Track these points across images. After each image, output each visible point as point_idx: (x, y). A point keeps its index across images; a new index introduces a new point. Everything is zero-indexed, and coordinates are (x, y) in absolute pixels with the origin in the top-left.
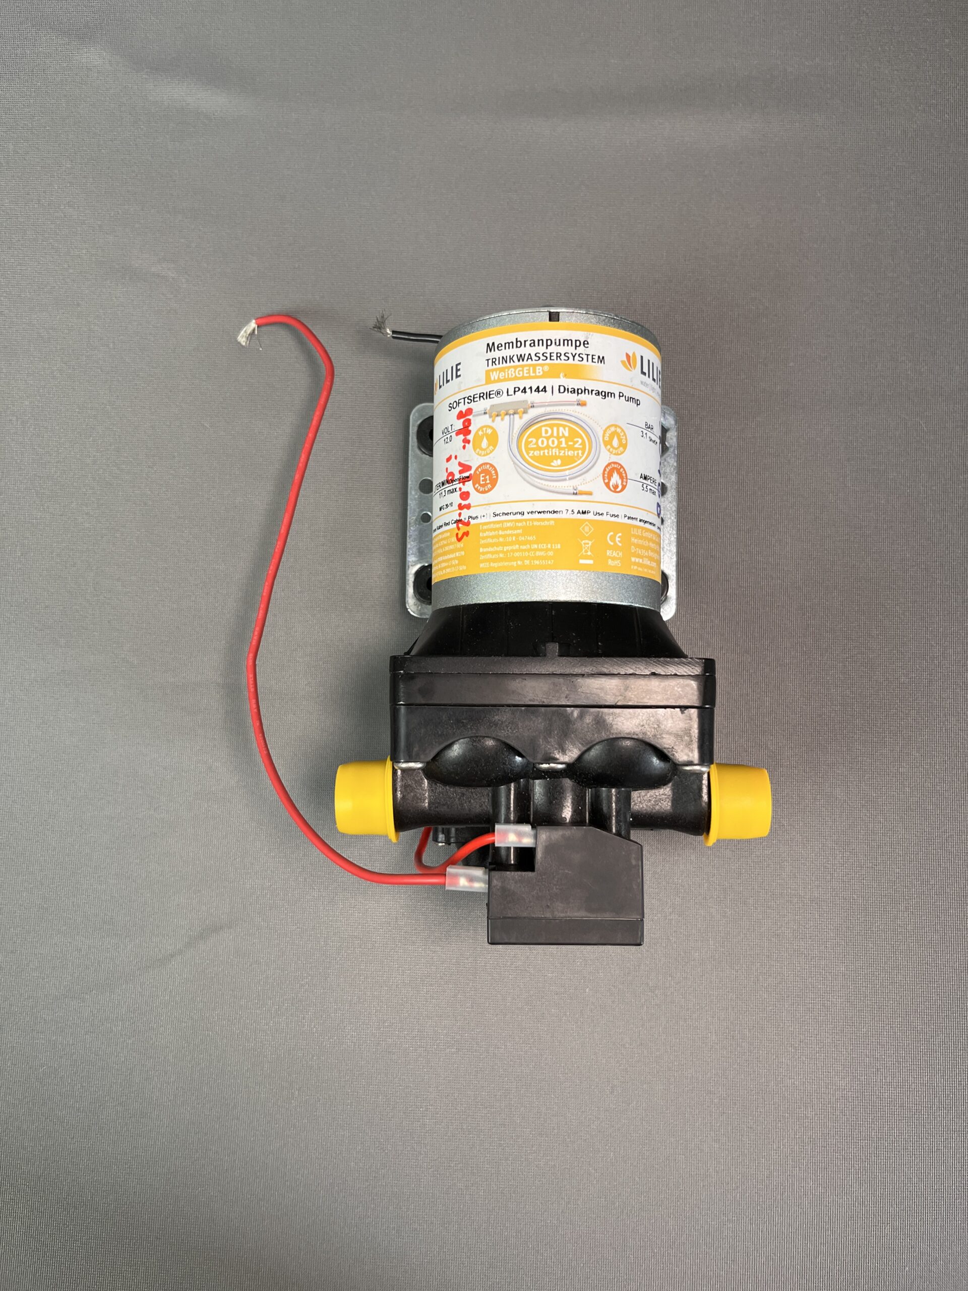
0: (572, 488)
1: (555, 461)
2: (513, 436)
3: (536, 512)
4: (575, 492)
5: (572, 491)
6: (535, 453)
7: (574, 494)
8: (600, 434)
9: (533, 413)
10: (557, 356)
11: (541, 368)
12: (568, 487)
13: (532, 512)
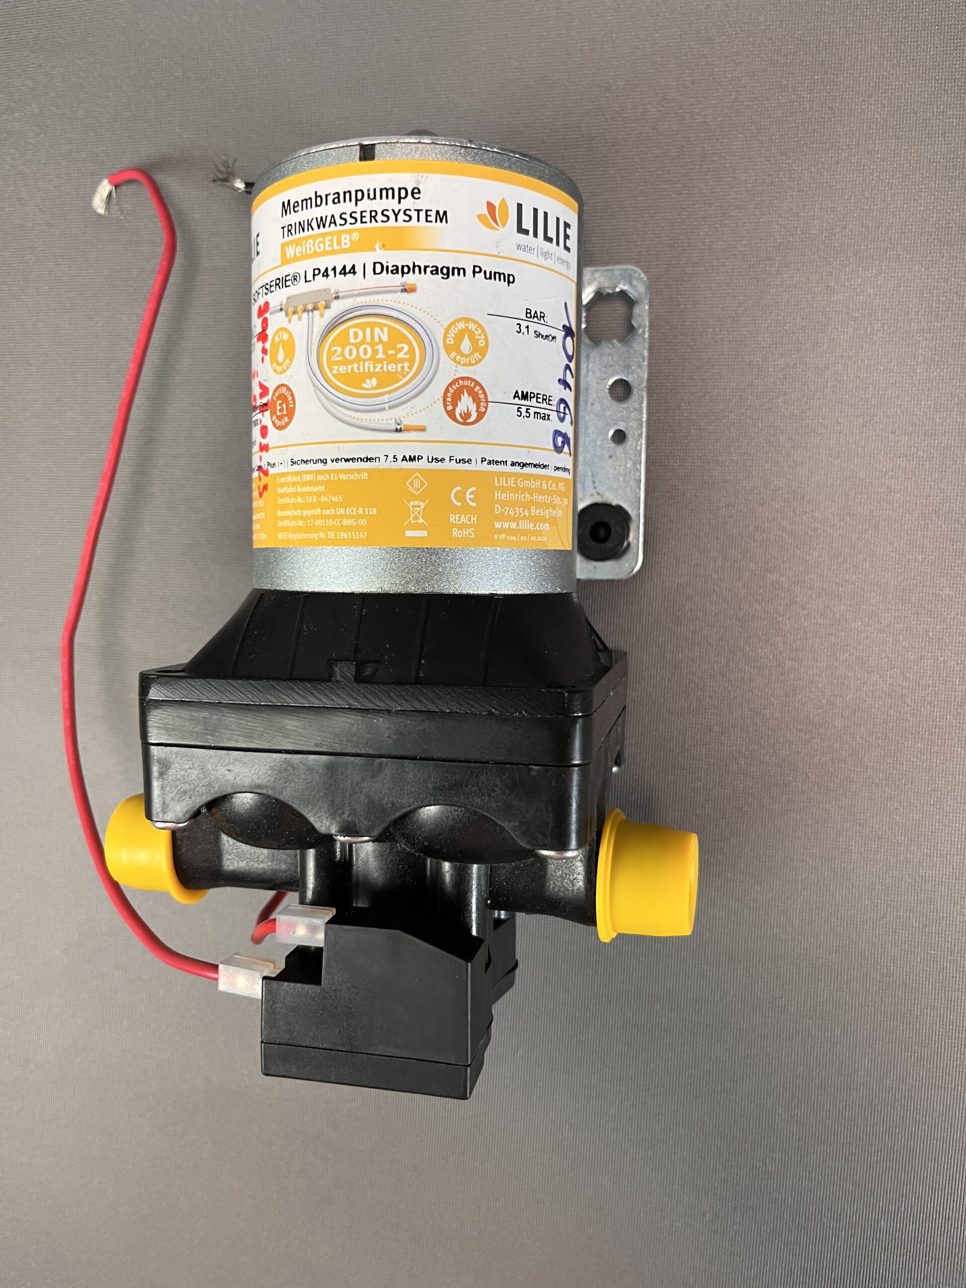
0: (394, 421)
1: (368, 381)
2: (312, 343)
3: (343, 460)
4: (399, 427)
5: (394, 427)
6: (341, 369)
7: (397, 430)
8: (440, 336)
9: (338, 307)
10: (371, 216)
11: (348, 236)
12: (387, 420)
13: (337, 460)
